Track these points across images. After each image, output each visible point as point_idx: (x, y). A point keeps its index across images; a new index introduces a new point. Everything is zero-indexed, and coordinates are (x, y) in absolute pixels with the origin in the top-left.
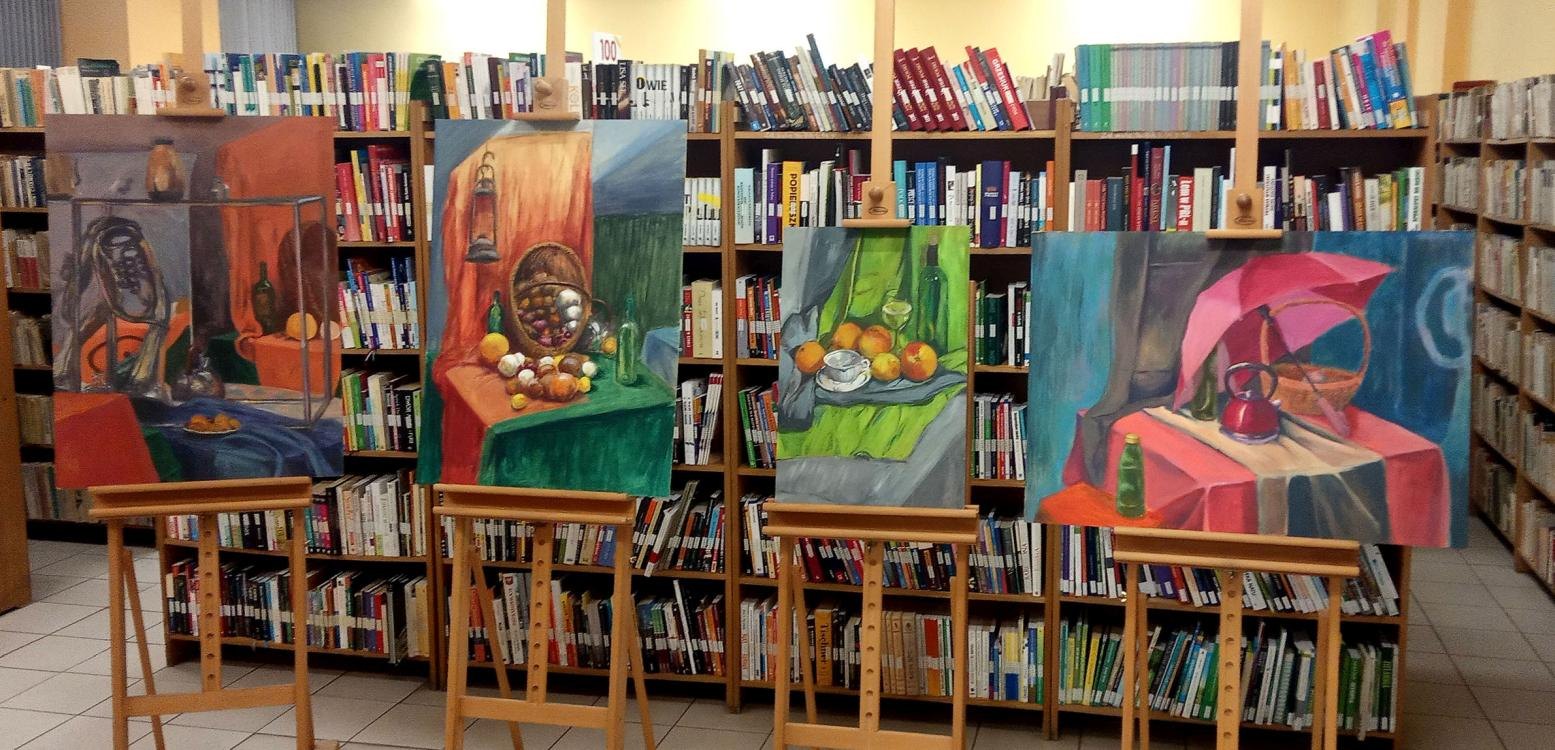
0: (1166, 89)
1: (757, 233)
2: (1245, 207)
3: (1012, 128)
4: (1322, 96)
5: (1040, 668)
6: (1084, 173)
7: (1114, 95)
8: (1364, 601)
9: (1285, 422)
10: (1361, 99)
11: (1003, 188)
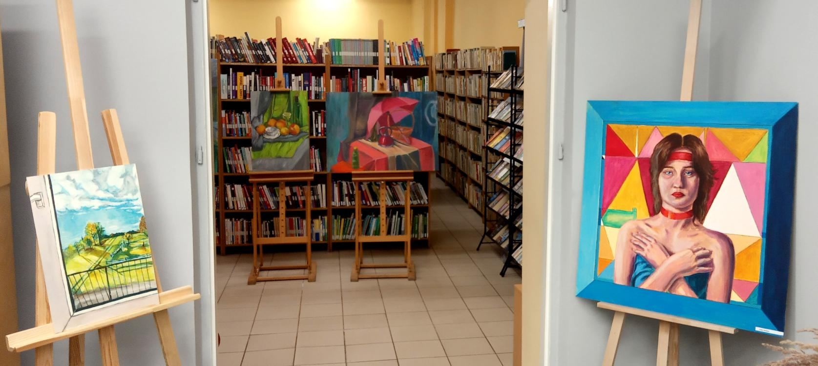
0: (358, 53)
1: (229, 96)
2: (382, 85)
3: (312, 63)
4: (401, 56)
5: (326, 230)
6: (335, 77)
7: (342, 54)
8: (418, 200)
9: (395, 141)
10: (411, 57)
11: (310, 81)
